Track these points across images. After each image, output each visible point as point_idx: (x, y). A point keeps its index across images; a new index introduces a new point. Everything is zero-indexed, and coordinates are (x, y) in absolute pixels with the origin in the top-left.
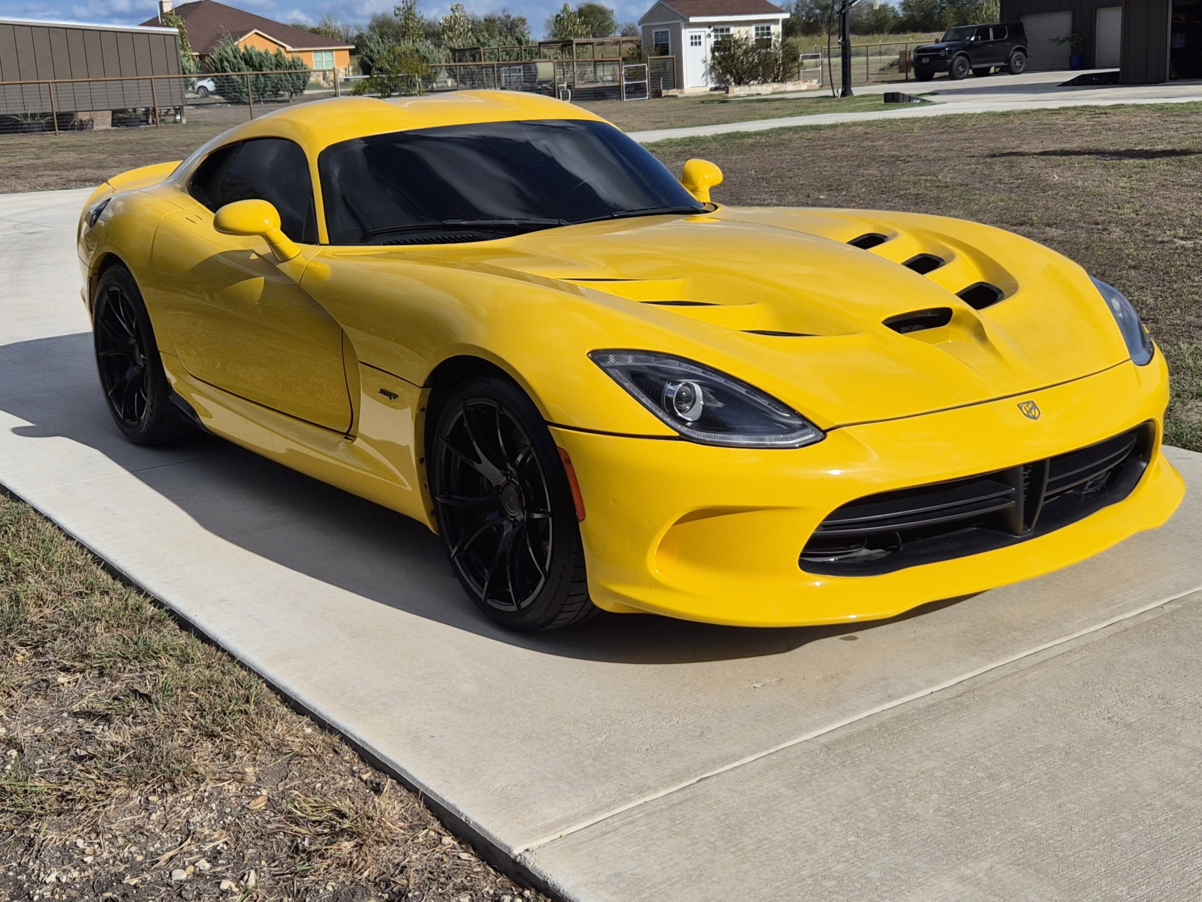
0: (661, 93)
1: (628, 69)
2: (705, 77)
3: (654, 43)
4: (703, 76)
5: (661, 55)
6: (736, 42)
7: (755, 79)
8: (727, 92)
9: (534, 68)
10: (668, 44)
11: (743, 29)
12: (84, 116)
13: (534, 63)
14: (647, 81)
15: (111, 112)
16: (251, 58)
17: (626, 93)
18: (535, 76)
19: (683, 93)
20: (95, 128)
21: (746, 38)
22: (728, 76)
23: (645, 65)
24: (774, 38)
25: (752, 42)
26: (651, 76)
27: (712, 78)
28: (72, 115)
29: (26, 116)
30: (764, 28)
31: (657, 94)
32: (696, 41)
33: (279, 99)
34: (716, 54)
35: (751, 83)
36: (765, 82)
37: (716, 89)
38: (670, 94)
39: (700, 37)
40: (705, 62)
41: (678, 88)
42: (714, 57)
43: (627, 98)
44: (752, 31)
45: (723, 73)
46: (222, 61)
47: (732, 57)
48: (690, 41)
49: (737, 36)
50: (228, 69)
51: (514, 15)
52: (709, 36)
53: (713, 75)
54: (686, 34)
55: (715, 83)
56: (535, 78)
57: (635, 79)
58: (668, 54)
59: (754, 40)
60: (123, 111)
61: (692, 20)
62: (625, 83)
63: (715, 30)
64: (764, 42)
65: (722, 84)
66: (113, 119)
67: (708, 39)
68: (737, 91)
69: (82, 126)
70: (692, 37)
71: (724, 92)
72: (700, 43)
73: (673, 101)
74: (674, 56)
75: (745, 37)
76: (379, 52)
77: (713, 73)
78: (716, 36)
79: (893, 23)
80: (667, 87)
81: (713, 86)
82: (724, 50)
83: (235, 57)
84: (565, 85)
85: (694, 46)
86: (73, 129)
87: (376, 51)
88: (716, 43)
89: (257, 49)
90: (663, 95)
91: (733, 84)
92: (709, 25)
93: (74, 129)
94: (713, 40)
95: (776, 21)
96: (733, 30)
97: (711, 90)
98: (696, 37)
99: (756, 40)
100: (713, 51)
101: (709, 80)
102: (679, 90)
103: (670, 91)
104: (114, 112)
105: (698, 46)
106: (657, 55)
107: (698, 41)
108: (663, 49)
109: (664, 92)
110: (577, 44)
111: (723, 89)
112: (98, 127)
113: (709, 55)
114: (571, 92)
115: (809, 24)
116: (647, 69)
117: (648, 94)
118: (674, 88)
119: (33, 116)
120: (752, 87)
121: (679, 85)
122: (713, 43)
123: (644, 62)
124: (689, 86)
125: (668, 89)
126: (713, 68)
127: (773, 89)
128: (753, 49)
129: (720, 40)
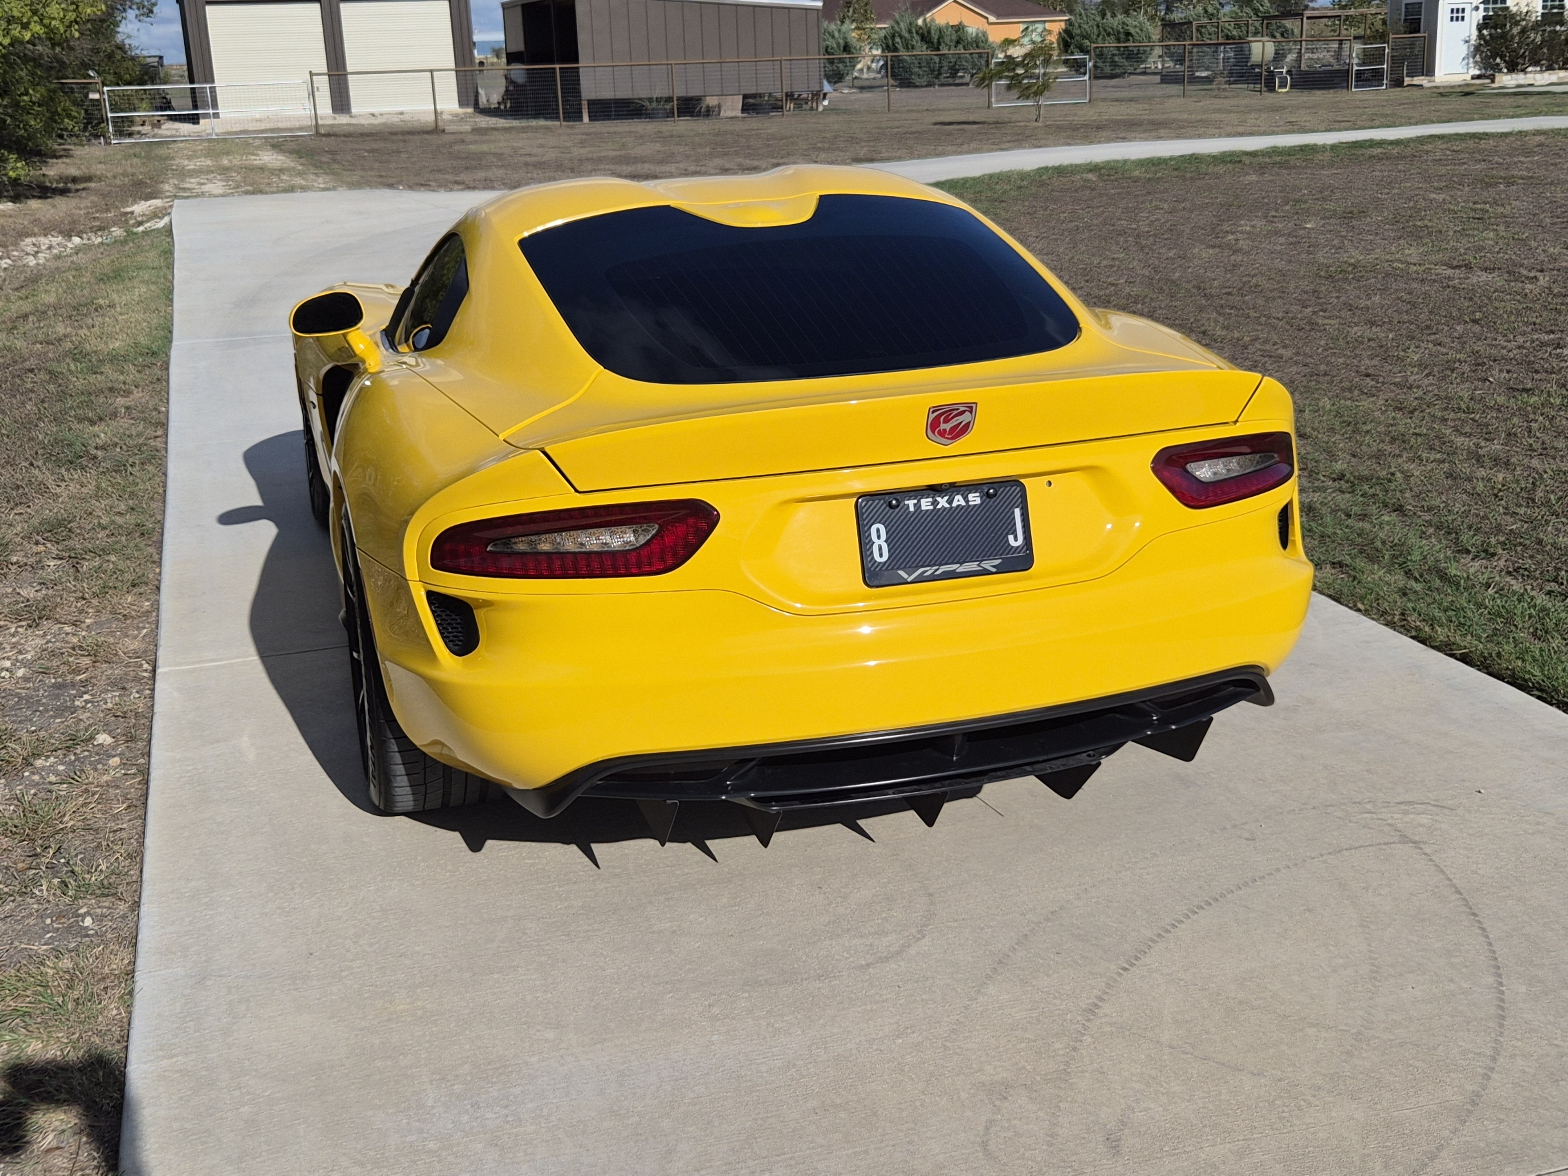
0: (1403, 81)
1: (1362, 51)
2: (1466, 61)
3: (1403, 17)
4: (1464, 59)
5: (1411, 33)
6: (1513, 16)
7: (1536, 63)
8: (1493, 81)
9: (1247, 49)
10: (1420, 19)
12: (711, 101)
13: (1248, 42)
14: (1385, 66)
15: (741, 97)
16: (929, 32)
17: (1356, 81)
18: (1248, 58)
19: (1434, 81)
20: (722, 114)
21: (1527, 12)
22: (1498, 60)
23: (1386, 45)
25: (1536, 16)
26: (1392, 60)
27: (1476, 62)
28: (700, 100)
29: (650, 100)
31: (1398, 83)
32: (1458, 16)
33: (958, 81)
34: (1485, 32)
35: (1530, 69)
36: (1550, 68)
37: (1479, 77)
38: (1415, 83)
39: (1463, 10)
40: (1467, 42)
41: (1427, 75)
42: (1481, 36)
43: (1356, 87)
44: (1536, 2)
45: (1491, 57)
46: (893, 37)
47: (1503, 36)
48: (1450, 15)
49: (1515, 10)
50: (900, 46)
52: (1477, 8)
53: (1478, 58)
54: (1444, 6)
55: (1480, 69)
56: (1247, 62)
57: (1370, 64)
58: (1418, 31)
59: (1539, 14)
60: (754, 96)
62: (1355, 68)
63: (1486, 2)
64: (1553, 17)
65: (1489, 69)
66: (743, 106)
67: (1474, 12)
68: (1507, 80)
69: (709, 113)
70: (1452, 11)
71: (1488, 81)
72: (1463, 18)
73: (1416, 93)
74: (1426, 35)
75: (1525, 10)
76: (1080, 27)
77: (1478, 56)
78: (1486, 10)
80: (1411, 75)
81: (1477, 72)
82: (1495, 27)
83: (910, 32)
84: (1284, 70)
85: (1454, 22)
86: (699, 114)
87: (1076, 24)
88: (1485, 18)
89: (937, 22)
90: (1405, 84)
91: (1505, 70)
93: (699, 116)
94: (1481, 13)
97: (1473, 78)
98: (1458, 10)
99: (1543, 14)
100: (1480, 28)
101: (1472, 65)
102: (1428, 78)
103: (1416, 78)
104: (745, 97)
105: (1460, 22)
106: (1405, 33)
107: (1460, 15)
108: (1413, 25)
109: (1407, 81)
110: (1308, 18)
111: (1487, 77)
112: (725, 113)
113: (1475, 33)
114: (1291, 79)
116: (1387, 51)
117: (1385, 82)
118: (1423, 75)
119: (658, 100)
120: (1529, 76)
121: (1429, 71)
122: (1481, 17)
123: (1384, 43)
124: (1442, 74)
125: (1413, 77)
126: (1477, 49)
127: (1559, 78)
128: (1537, 26)
129: (1491, 13)
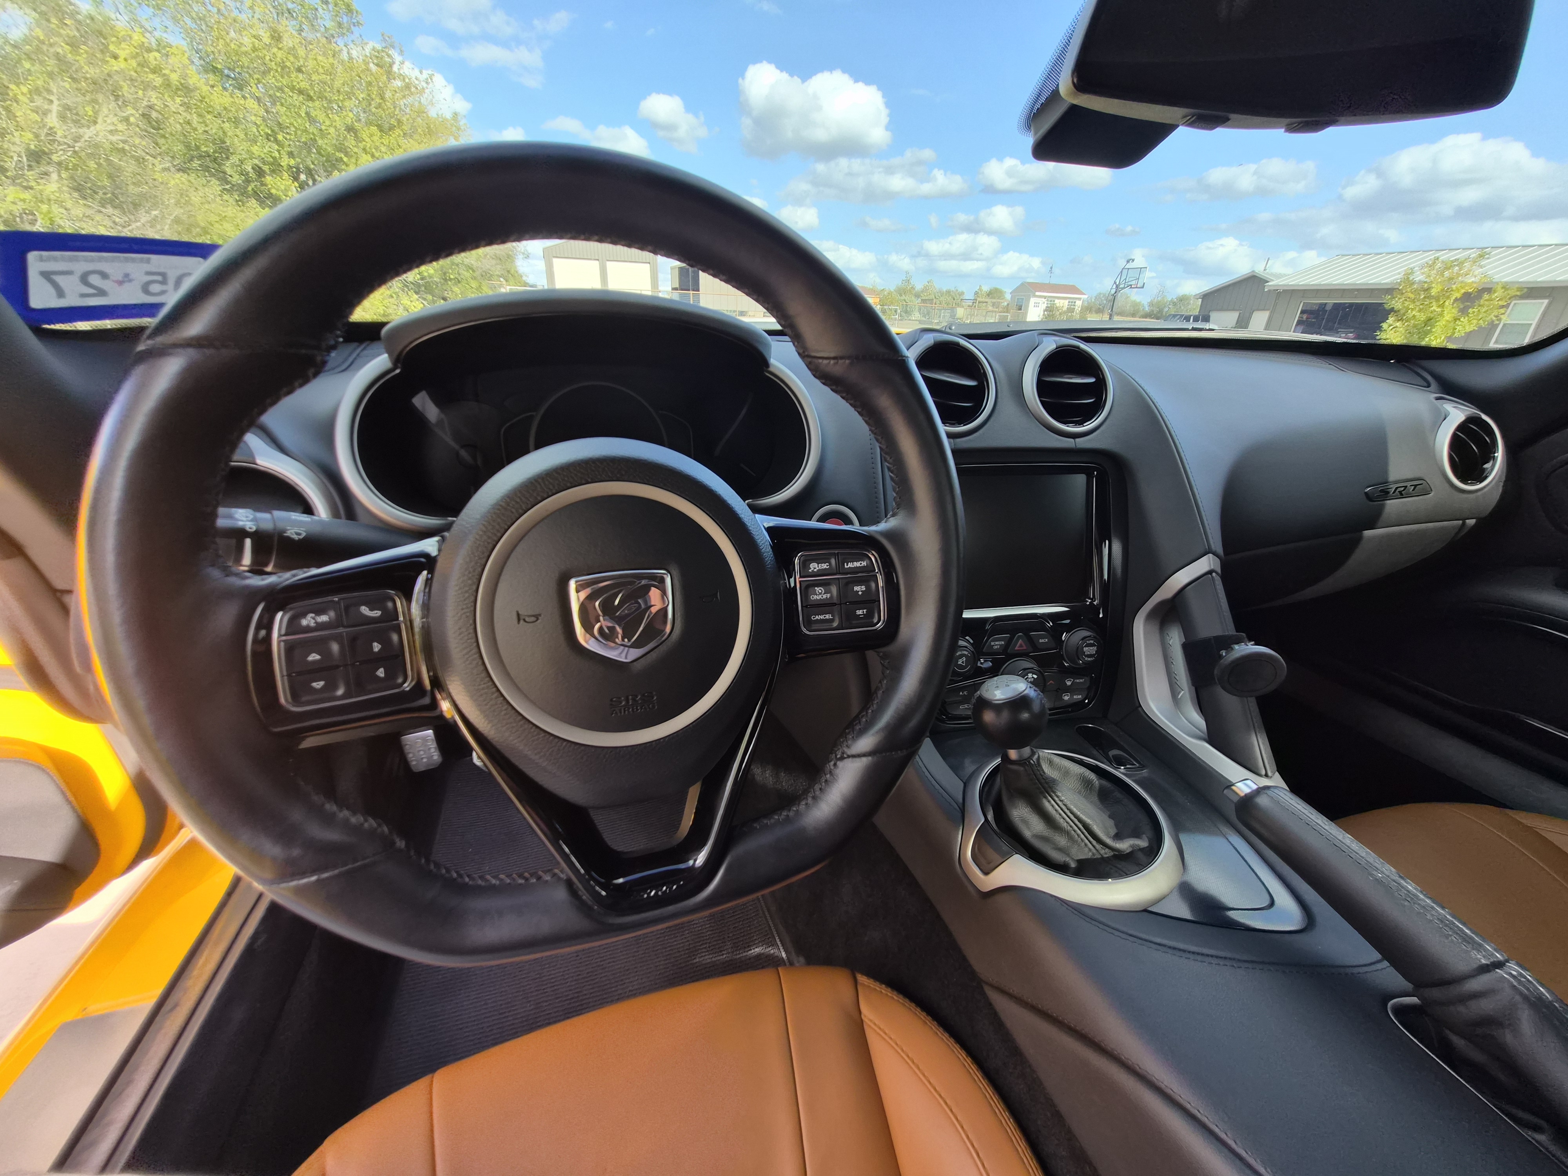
1: (1000, 316)
5: (1018, 310)
6: (1056, 308)
9: (955, 312)
10: (1022, 305)
11: (1062, 301)
18: (955, 315)
24: (1076, 308)
25: (1065, 309)
30: (1072, 302)
32: (1036, 305)
34: (1046, 313)
39: (1039, 303)
40: (1039, 316)
42: (1044, 315)
44: (1066, 302)
47: (1053, 315)
48: (1034, 305)
49: (1058, 305)
51: (960, 290)
52: (1044, 303)
54: (1033, 300)
56: (956, 318)
58: (1021, 310)
61: (1037, 293)
63: (1047, 300)
64: (1071, 310)
67: (1043, 305)
70: (1035, 302)
74: (1024, 311)
75: (1062, 306)
78: (1047, 304)
79: (1141, 313)
82: (1050, 311)
88: (1047, 307)
92: (1045, 297)
94: (1045, 305)
95: (1079, 299)
96: (1057, 301)
98: (1037, 303)
99: (1067, 308)
100: (1044, 311)
107: (1038, 305)
108: (1020, 307)
113: (1042, 313)
115: (1099, 309)
116: (1009, 317)
122: (1045, 307)
123: (1009, 313)
128: (1065, 312)
